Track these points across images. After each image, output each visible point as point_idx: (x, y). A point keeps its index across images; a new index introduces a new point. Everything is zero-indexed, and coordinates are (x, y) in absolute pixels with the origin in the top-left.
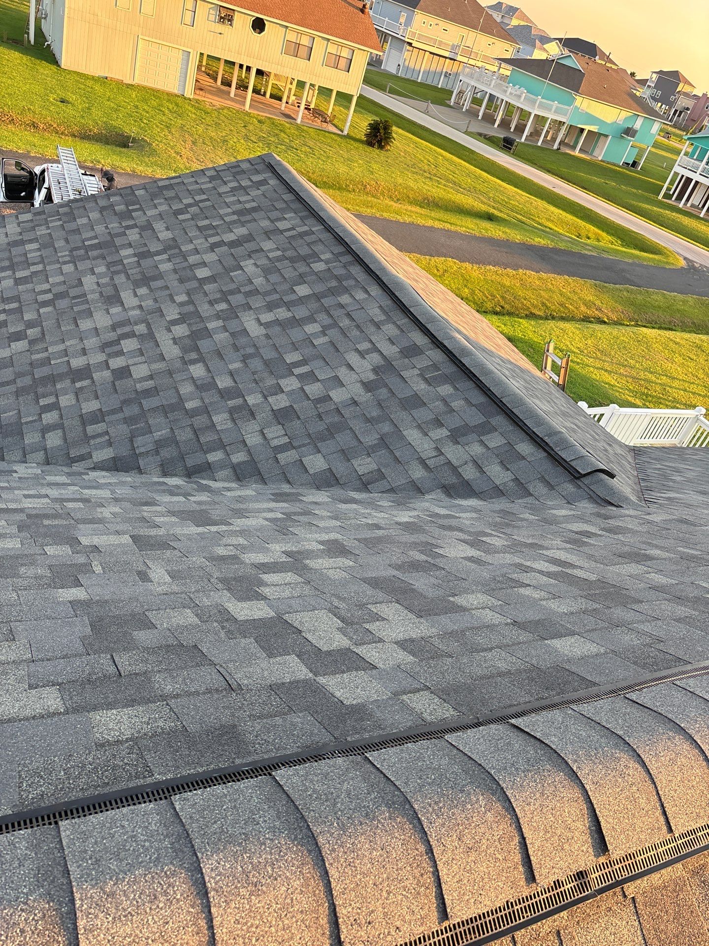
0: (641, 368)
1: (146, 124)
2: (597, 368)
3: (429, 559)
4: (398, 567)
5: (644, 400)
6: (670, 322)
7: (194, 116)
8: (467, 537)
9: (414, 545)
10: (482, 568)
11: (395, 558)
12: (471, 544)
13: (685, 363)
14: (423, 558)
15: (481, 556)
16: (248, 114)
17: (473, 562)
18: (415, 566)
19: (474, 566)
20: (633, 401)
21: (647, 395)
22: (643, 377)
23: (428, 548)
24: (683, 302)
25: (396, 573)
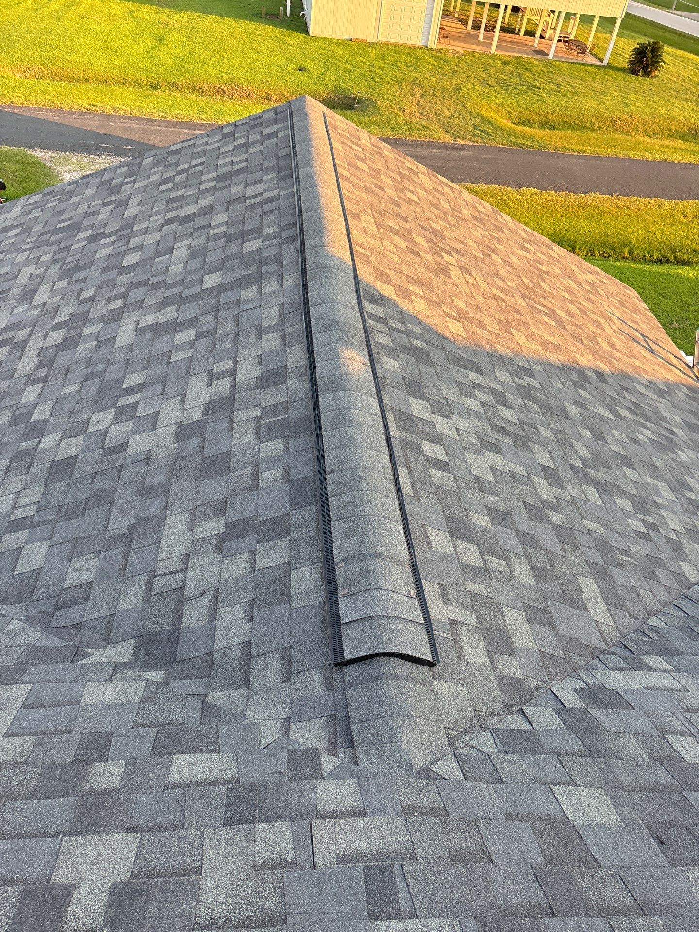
1: (378, 82)
7: (431, 67)
16: (493, 57)
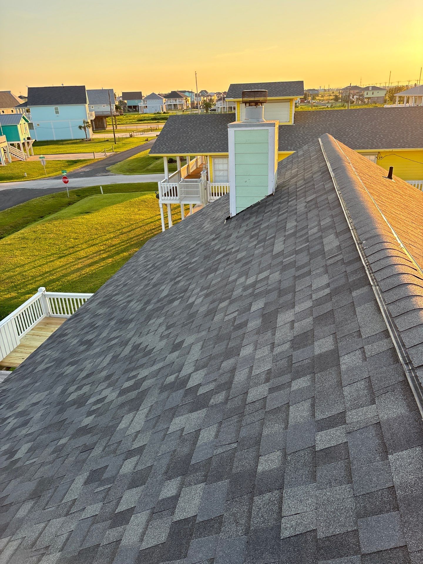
13: (23, 252)
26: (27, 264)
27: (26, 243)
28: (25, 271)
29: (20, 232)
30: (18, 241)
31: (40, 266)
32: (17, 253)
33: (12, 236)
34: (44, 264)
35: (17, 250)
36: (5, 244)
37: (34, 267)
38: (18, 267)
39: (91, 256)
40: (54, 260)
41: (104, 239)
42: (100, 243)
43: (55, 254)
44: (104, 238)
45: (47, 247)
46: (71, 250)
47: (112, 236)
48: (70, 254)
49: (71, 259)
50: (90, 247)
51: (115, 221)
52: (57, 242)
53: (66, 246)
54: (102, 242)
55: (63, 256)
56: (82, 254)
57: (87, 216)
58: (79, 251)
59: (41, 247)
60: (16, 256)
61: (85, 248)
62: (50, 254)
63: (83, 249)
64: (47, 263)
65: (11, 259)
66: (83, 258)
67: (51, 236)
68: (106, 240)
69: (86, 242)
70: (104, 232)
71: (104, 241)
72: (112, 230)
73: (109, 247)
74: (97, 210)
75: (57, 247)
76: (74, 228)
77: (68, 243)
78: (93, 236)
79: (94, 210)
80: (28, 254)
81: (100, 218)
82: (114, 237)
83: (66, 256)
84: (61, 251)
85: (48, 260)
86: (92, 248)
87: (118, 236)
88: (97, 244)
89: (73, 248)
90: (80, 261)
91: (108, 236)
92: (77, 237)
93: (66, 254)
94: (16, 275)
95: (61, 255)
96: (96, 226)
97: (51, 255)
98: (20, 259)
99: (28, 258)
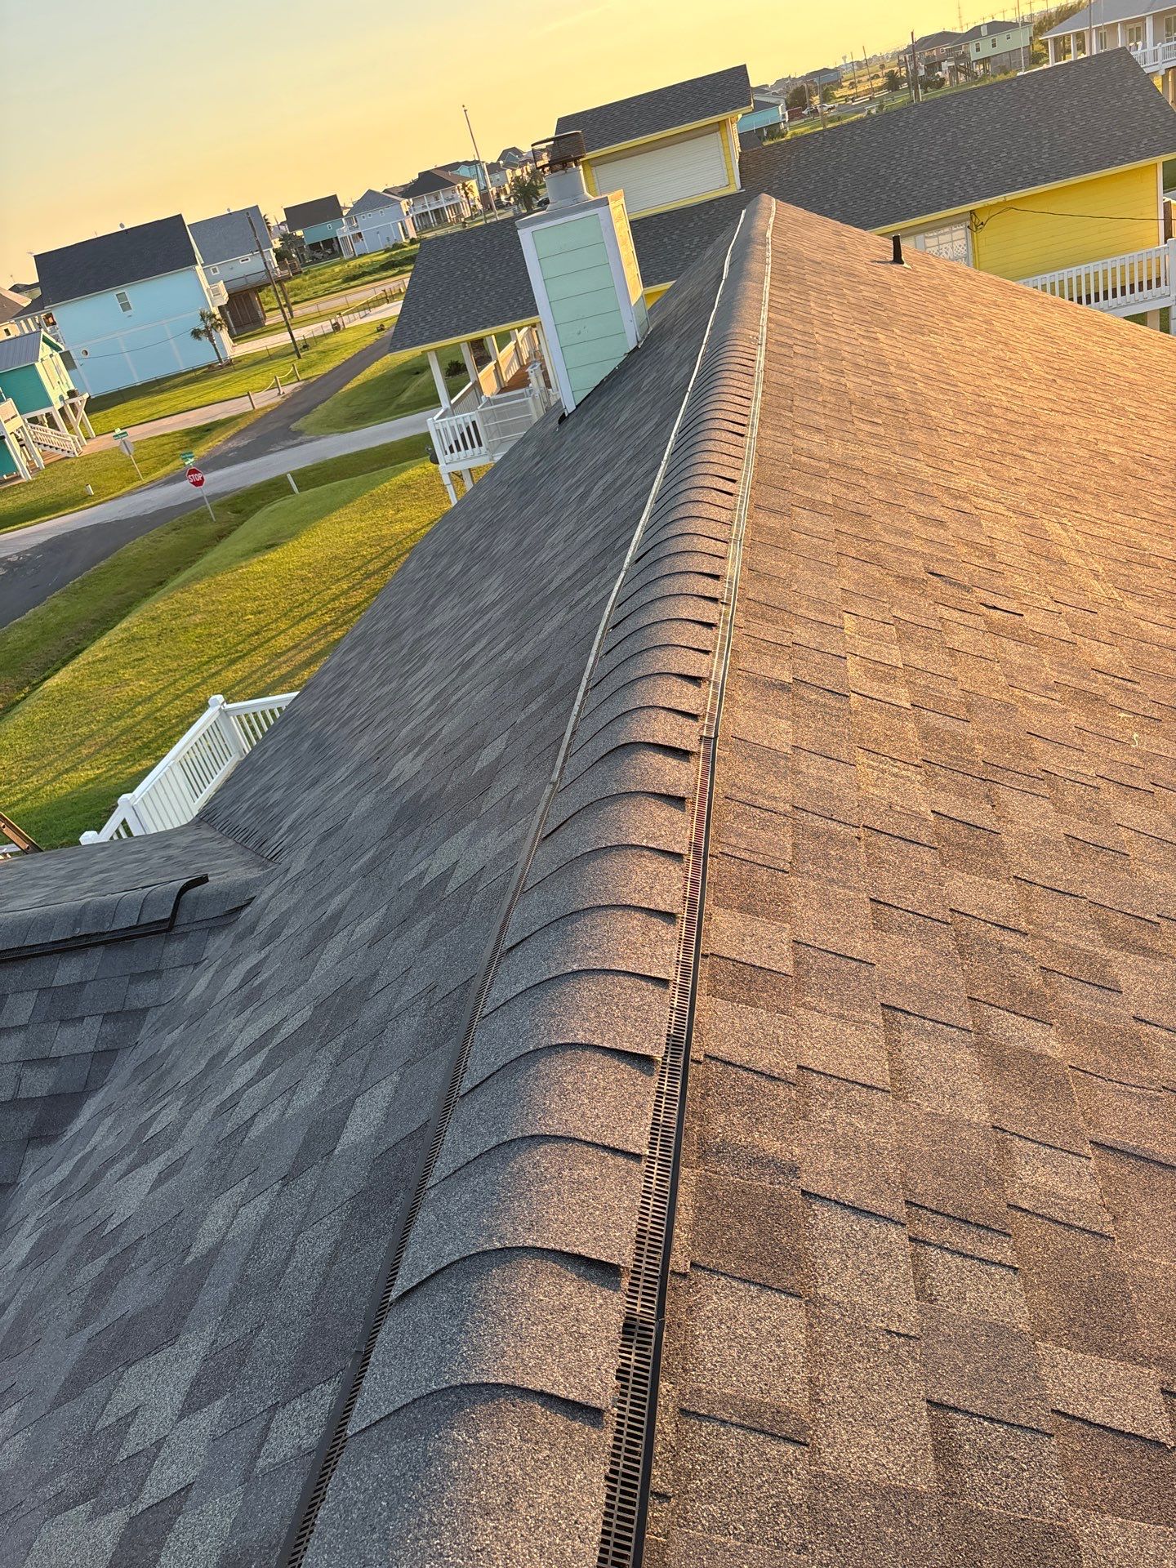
0: (100, 725)
2: (54, 779)
3: (110, 1254)
4: (82, 1322)
5: (149, 754)
6: (67, 645)
8: (128, 1160)
9: (74, 1264)
10: (185, 1169)
11: (65, 1317)
12: (143, 1160)
13: (140, 669)
14: (101, 1261)
15: (168, 1160)
17: (167, 1179)
18: (103, 1287)
19: (171, 1183)
20: (140, 768)
21: (146, 745)
22: (116, 733)
23: (96, 1240)
24: (52, 611)
25: (88, 1332)
26: (158, 693)
27: (142, 649)
28: (158, 710)
29: (118, 627)
30: (121, 647)
31: (190, 690)
32: (128, 674)
33: (104, 641)
34: (198, 685)
35: (126, 668)
36: (94, 662)
37: (178, 697)
38: (140, 703)
39: (305, 643)
40: (220, 670)
41: (327, 598)
42: (319, 609)
43: (218, 657)
44: (327, 595)
45: (194, 646)
46: (254, 640)
47: (345, 587)
48: (255, 649)
49: (258, 659)
50: (298, 622)
51: (344, 550)
52: (214, 630)
53: (238, 633)
54: (323, 606)
55: (240, 657)
56: (283, 642)
57: (272, 555)
58: (273, 637)
59: (180, 649)
60: (127, 682)
61: (287, 629)
62: (205, 659)
63: (283, 631)
64: (204, 681)
65: (118, 690)
66: (289, 650)
67: (198, 618)
68: (334, 600)
69: (285, 615)
70: (324, 582)
71: (329, 603)
72: (342, 572)
73: (343, 614)
74: (293, 535)
75: (219, 640)
76: (247, 590)
77: (242, 626)
78: (299, 598)
79: (286, 537)
80: (155, 671)
81: (305, 552)
82: (350, 588)
83: (245, 655)
84: (231, 648)
85: (205, 674)
86: (303, 625)
87: (358, 584)
88: (314, 613)
89: (257, 634)
90: (282, 659)
91: (334, 590)
92: (260, 608)
93: (245, 651)
94: (139, 723)
95: (233, 656)
96: (299, 572)
97: (208, 662)
98: (141, 686)
99: (157, 680)
